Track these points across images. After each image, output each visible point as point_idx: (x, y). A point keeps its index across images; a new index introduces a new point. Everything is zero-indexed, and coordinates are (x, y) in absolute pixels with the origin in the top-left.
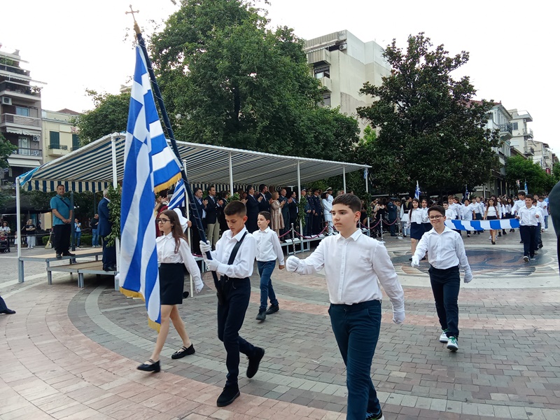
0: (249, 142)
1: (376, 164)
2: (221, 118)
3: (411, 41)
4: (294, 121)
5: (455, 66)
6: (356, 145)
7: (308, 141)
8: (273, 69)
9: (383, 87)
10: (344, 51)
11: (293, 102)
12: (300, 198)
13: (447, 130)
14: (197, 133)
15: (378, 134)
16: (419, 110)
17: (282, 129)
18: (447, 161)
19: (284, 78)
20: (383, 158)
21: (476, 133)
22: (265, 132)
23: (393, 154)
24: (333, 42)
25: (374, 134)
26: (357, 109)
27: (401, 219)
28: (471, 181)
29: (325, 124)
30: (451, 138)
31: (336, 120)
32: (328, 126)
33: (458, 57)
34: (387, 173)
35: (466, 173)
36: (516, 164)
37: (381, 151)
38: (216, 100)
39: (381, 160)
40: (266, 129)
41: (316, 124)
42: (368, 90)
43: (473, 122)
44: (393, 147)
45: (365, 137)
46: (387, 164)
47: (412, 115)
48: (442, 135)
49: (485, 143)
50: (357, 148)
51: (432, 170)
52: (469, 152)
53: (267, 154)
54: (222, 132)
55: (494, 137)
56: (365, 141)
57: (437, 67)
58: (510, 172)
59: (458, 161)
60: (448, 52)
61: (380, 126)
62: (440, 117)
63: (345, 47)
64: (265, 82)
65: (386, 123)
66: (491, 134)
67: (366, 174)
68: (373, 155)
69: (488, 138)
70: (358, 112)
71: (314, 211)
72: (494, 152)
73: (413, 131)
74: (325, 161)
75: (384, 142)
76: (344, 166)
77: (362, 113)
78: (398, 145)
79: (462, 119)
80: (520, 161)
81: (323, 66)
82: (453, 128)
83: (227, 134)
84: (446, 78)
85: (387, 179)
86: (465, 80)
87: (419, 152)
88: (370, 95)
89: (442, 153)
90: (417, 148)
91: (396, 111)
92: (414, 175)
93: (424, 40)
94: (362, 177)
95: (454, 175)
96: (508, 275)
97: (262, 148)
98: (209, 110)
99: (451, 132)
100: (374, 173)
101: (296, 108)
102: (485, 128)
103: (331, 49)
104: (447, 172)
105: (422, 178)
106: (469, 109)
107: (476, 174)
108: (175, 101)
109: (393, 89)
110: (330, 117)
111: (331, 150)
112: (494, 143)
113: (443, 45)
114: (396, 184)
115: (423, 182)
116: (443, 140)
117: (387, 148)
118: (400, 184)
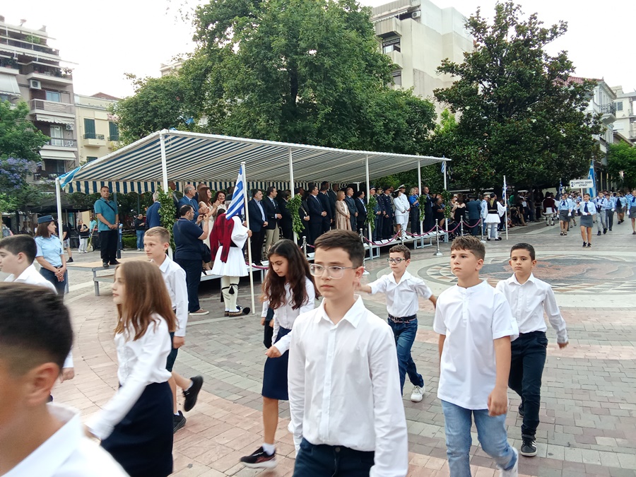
0: (309, 132)
1: (456, 156)
2: (277, 104)
3: (499, 9)
4: (360, 107)
5: (551, 38)
6: (432, 133)
7: (377, 129)
8: (336, 46)
9: (465, 64)
10: (418, 19)
11: (359, 83)
12: (368, 198)
13: (539, 115)
14: (250, 121)
15: (457, 121)
16: (507, 92)
17: (346, 115)
18: (539, 152)
19: (349, 56)
20: (465, 149)
21: (574, 118)
22: (327, 119)
23: (476, 144)
24: (404, 9)
25: (453, 119)
26: (434, 91)
27: (484, 219)
28: (567, 174)
29: (396, 109)
30: (545, 124)
31: (409, 104)
32: (399, 111)
33: (555, 27)
34: (468, 166)
35: (561, 165)
36: (621, 152)
37: (461, 141)
38: (271, 85)
39: (462, 151)
40: (328, 117)
41: (386, 109)
42: (448, 68)
43: (571, 105)
44: (475, 135)
45: (443, 123)
46: (469, 155)
47: (499, 98)
48: (534, 121)
49: (584, 129)
50: (433, 137)
51: (521, 162)
52: (566, 141)
54: (278, 121)
55: (595, 123)
56: (442, 128)
57: (528, 40)
58: (613, 162)
59: (552, 152)
60: (542, 23)
61: (461, 110)
62: (532, 99)
63: (418, 14)
64: (328, 62)
65: (467, 108)
66: (592, 120)
67: (444, 167)
68: (452, 145)
69: (588, 124)
70: (436, 95)
71: (384, 213)
72: (595, 141)
73: (500, 116)
74: (398, 155)
75: (466, 130)
76: (419, 159)
77: (440, 96)
78: (482, 134)
79: (558, 102)
80: (625, 149)
81: (391, 38)
82: (548, 112)
83: (283, 123)
84: (539, 53)
85: (468, 172)
86: (562, 55)
87: (507, 142)
88: (449, 74)
89: (534, 142)
90: (503, 136)
91: (480, 92)
92: (500, 168)
93: (514, 7)
94: (439, 171)
95: (548, 168)
96: (611, 291)
98: (263, 96)
99: (545, 117)
100: (453, 166)
101: (363, 91)
102: (585, 113)
103: (402, 17)
104: (539, 164)
105: (510, 172)
106: (566, 90)
107: (573, 166)
108: (224, 85)
109: (477, 66)
110: (402, 100)
111: (403, 140)
112: (596, 130)
113: (537, 13)
114: (479, 179)
115: (511, 177)
116: (535, 127)
117: (469, 136)
118: (484, 179)
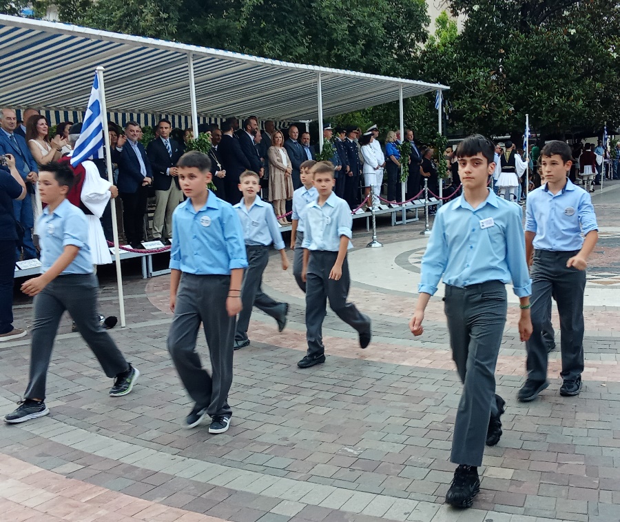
0: (228, 36)
1: (456, 83)
6: (422, 46)
7: (338, 36)
12: (322, 143)
13: (581, 23)
15: (460, 29)
18: (578, 80)
20: (470, 73)
22: (257, 17)
23: (487, 65)
25: (454, 27)
28: (615, 116)
29: (367, 6)
30: (587, 37)
32: (372, 9)
34: (476, 100)
35: (607, 102)
37: (465, 60)
39: (466, 75)
44: (487, 52)
45: (438, 33)
46: (476, 82)
50: (424, 53)
51: (551, 95)
53: (261, 60)
56: (438, 41)
59: (596, 80)
61: (466, 12)
65: (476, 8)
67: (439, 101)
68: (452, 66)
73: (523, 23)
74: (368, 75)
75: (472, 42)
76: (401, 86)
78: (497, 49)
82: (592, 20)
85: (474, 109)
87: (533, 63)
89: (571, 65)
90: (527, 54)
92: (522, 104)
94: (432, 106)
97: (252, 48)
99: (587, 27)
100: (452, 100)
104: (577, 99)
105: (536, 110)
111: (378, 56)
114: (490, 120)
115: (536, 116)
116: (573, 42)
117: (477, 53)
118: (496, 121)
